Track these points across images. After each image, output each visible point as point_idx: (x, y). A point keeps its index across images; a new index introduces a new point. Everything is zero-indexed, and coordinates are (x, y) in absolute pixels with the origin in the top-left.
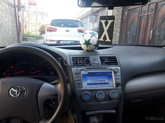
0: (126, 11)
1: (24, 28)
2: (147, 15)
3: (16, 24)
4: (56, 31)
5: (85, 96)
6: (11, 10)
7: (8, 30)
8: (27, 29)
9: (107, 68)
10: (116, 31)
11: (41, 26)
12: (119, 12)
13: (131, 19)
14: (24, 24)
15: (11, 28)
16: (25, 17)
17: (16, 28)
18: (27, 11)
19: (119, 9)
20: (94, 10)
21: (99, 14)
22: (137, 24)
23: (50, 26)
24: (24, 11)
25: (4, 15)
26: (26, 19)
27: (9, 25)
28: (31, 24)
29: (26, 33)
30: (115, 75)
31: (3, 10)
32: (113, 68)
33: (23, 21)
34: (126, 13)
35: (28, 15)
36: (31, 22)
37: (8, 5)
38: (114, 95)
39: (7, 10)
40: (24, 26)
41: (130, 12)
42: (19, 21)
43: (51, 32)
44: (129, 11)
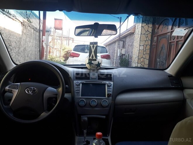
0: (155, 36)
1: (48, 53)
2: (177, 41)
3: (39, 48)
4: (78, 57)
5: (81, 102)
6: (36, 35)
7: (31, 55)
8: (51, 54)
9: (102, 82)
10: (144, 58)
11: (66, 52)
12: (147, 38)
13: (161, 45)
14: (48, 49)
15: (34, 52)
16: (49, 42)
17: (39, 53)
18: (52, 36)
19: (147, 35)
20: (122, 35)
21: (126, 40)
22: (166, 51)
23: (73, 51)
24: (49, 36)
25: (28, 39)
26: (51, 44)
27: (32, 50)
28: (56, 49)
29: (50, 59)
30: (107, 88)
31: (28, 35)
32: (107, 82)
33: (47, 46)
34: (155, 38)
35: (53, 39)
36: (55, 47)
37: (33, 30)
38: (105, 103)
39: (31, 34)
40: (48, 51)
41: (159, 38)
42: (42, 46)
43: (73, 57)
44: (158, 36)
